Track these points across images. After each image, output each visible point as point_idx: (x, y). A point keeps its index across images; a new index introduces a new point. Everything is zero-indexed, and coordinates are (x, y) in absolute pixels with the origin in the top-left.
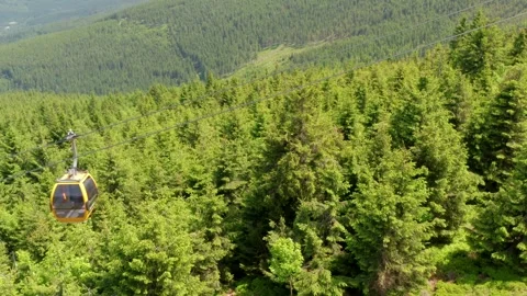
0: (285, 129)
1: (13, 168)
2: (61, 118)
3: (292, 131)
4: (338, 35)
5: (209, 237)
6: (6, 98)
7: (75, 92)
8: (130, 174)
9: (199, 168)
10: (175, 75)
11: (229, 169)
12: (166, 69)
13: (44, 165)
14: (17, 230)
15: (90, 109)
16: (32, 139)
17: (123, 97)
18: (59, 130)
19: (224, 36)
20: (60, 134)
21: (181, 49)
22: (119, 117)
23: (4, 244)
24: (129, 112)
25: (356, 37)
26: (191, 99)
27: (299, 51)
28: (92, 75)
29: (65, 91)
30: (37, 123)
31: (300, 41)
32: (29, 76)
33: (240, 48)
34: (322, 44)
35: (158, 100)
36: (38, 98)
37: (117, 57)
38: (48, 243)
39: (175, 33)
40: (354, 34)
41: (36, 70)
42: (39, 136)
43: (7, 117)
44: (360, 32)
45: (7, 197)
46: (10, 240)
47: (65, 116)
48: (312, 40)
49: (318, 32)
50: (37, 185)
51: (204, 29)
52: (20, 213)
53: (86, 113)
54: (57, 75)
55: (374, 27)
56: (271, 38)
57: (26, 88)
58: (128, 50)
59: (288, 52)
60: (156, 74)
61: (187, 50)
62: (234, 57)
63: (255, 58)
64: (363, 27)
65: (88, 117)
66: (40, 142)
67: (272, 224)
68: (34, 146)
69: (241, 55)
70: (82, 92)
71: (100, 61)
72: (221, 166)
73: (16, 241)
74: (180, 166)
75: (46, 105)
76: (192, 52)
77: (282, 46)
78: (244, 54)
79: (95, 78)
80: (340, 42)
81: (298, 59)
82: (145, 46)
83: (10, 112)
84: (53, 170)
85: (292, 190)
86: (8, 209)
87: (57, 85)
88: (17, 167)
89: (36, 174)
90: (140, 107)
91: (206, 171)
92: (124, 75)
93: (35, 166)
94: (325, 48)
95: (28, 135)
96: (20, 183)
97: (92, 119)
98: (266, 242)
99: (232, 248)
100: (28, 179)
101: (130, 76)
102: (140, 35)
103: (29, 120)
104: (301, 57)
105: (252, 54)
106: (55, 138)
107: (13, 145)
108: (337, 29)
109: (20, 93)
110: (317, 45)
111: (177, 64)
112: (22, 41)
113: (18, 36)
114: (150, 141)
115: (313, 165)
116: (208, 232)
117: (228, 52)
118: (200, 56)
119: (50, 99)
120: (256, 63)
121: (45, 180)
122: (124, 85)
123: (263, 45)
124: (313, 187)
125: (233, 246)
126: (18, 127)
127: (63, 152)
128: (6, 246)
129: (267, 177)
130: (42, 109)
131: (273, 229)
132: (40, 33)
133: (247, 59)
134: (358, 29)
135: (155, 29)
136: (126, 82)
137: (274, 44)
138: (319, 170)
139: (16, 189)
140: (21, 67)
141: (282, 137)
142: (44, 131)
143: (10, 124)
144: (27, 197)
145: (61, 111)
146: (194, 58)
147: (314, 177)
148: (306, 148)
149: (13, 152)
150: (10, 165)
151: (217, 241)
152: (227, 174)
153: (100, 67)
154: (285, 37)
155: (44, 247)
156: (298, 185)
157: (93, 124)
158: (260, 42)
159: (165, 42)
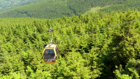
0: (123, 31)
1: (27, 39)
2: (40, 25)
3: (125, 32)
4: (114, 4)
5: (92, 69)
6: (26, 19)
7: (43, 18)
8: (61, 43)
9: (83, 42)
10: (68, 14)
11: (94, 43)
12: (66, 13)
13: (36, 38)
14: (27, 58)
15: (47, 23)
16: (32, 30)
17: (56, 20)
18: (40, 28)
19: (82, 4)
20: (40, 29)
21: (70, 7)
22: (55, 25)
23: (23, 62)
24: (58, 24)
25: (119, 5)
26: (75, 21)
27: (103, 8)
28: (47, 14)
29: (40, 18)
30: (33, 26)
31: (103, 5)
32: (31, 13)
33: (86, 7)
34: (109, 6)
35: (65, 20)
36: (34, 19)
37: (54, 9)
38: (37, 65)
39: (69, 3)
40: (118, 3)
41: (33, 12)
42: (34, 30)
43: (26, 24)
44: (120, 3)
45: (25, 47)
46: (25, 61)
47: (41, 24)
48: (106, 5)
49: (108, 3)
50: (33, 44)
51: (76, 2)
52: (29, 53)
53: (46, 23)
54: (38, 13)
55: (125, 2)
56: (95, 4)
57: (31, 16)
58: (57, 7)
59: (99, 8)
60: (63, 14)
61: (72, 8)
62: (84, 9)
63: (90, 10)
64: (121, 2)
65: (47, 25)
66: (34, 31)
67: (116, 67)
68: (33, 33)
69: (86, 9)
70: (45, 18)
71: (49, 10)
72: (91, 43)
73: (27, 62)
74: (77, 41)
75: (36, 21)
76: (73, 8)
77: (98, 6)
78: (87, 8)
79: (48, 14)
80: (114, 6)
81: (102, 10)
82: (61, 6)
83: (26, 22)
84: (38, 40)
85: (125, 55)
86: (25, 51)
87: (38, 16)
88: (28, 39)
89: (33, 41)
90: (61, 22)
91: (85, 44)
92: (55, 14)
93: (33, 38)
94: (110, 7)
95: (31, 29)
96: (28, 43)
97: (48, 25)
98: (114, 74)
99: (100, 74)
100: (31, 42)
101: (57, 14)
102: (60, 3)
103: (31, 25)
104: (103, 9)
105: (89, 9)
106: (38, 30)
107: (27, 32)
108: (114, 2)
109: (29, 18)
110: (108, 6)
111: (69, 11)
112: (30, 4)
113: (29, 3)
114: (65, 32)
115: (133, 45)
116: (92, 68)
117: (83, 8)
118: (75, 9)
119: (37, 20)
120: (90, 11)
121: (36, 43)
122: (55, 17)
123: (92, 6)
124: (134, 54)
125: (100, 73)
126: (28, 27)
127: (41, 35)
128: (24, 63)
129: (114, 49)
130: (35, 22)
131: (117, 69)
132: (34, 2)
133: (88, 10)
134: (120, 2)
135: (64, 2)
136: (56, 16)
137: (95, 6)
138: (136, 48)
139: (27, 45)
140: (30, 11)
141: (122, 34)
142: (35, 28)
143: (26, 26)
144: (30, 48)
145: (40, 23)
146: (74, 10)
147: (134, 50)
148: (131, 39)
149: (27, 34)
150: (26, 38)
151: (95, 71)
152: (93, 45)
153: (49, 12)
154: (99, 4)
155: (36, 66)
156: (128, 53)
157: (48, 27)
158: (92, 5)
159: (66, 5)
